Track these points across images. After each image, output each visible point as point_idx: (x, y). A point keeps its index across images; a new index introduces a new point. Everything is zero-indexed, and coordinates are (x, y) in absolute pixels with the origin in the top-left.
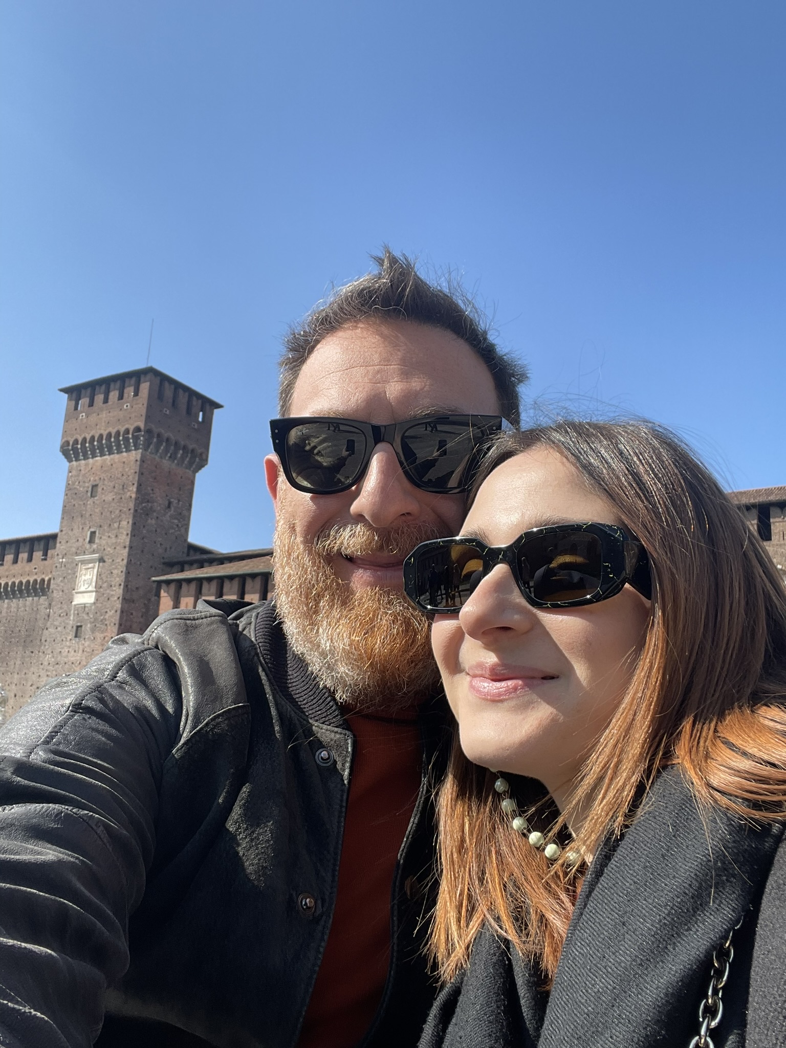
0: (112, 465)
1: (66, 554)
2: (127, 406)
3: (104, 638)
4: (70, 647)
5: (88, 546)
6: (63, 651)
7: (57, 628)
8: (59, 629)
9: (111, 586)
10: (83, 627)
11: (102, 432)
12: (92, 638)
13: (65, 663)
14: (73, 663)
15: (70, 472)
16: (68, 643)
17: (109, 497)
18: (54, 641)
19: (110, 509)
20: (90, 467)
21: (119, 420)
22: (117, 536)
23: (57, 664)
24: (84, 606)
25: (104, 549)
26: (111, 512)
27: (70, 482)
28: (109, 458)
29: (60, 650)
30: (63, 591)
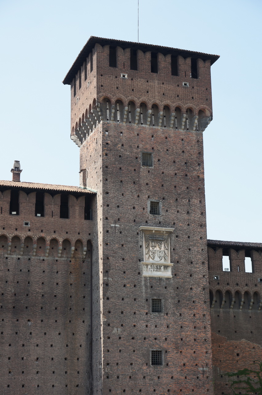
0: (166, 138)
1: (119, 220)
2: (185, 84)
3: (194, 315)
4: (147, 322)
5: (151, 216)
6: (138, 325)
7: (123, 299)
8: (126, 300)
9: (192, 263)
10: (163, 301)
12: (178, 314)
13: (145, 339)
14: (156, 339)
15: (107, 131)
16: (144, 317)
17: (170, 171)
18: (122, 313)
20: (136, 133)
21: (178, 96)
22: (188, 212)
23: (133, 338)
24: (160, 280)
25: (174, 224)
26: (175, 187)
27: (109, 142)
28: (161, 130)
29: (134, 324)
30: (123, 259)
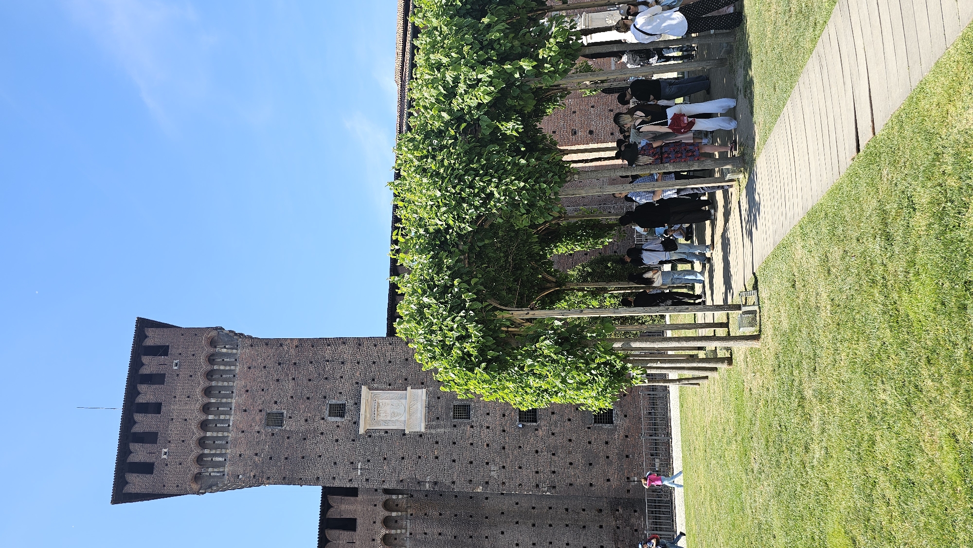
0: (247, 391)
1: (352, 464)
2: (176, 365)
4: (482, 427)
5: (347, 417)
11: (198, 406)
15: (238, 476)
17: (289, 388)
19: (305, 381)
20: (241, 435)
21: (191, 376)
22: (343, 363)
23: (504, 448)
24: (429, 407)
25: (355, 382)
26: (310, 381)
28: (237, 398)
29: (485, 446)
30: (403, 458)
